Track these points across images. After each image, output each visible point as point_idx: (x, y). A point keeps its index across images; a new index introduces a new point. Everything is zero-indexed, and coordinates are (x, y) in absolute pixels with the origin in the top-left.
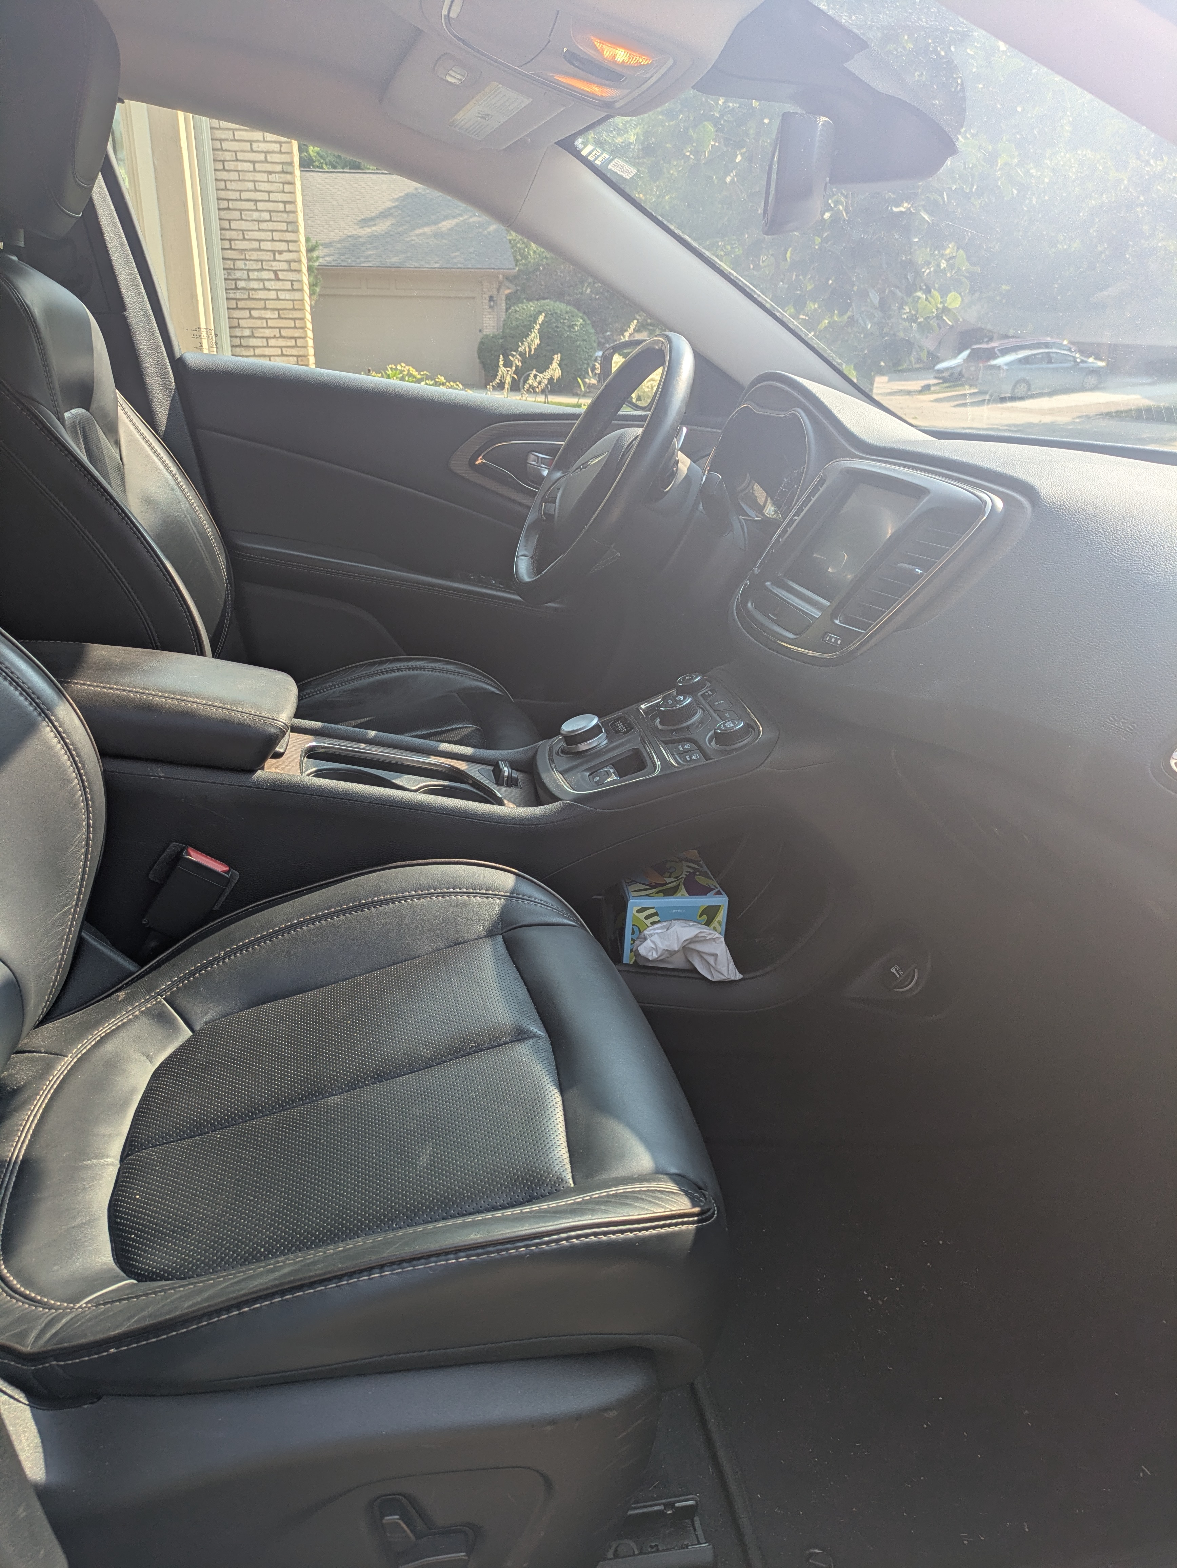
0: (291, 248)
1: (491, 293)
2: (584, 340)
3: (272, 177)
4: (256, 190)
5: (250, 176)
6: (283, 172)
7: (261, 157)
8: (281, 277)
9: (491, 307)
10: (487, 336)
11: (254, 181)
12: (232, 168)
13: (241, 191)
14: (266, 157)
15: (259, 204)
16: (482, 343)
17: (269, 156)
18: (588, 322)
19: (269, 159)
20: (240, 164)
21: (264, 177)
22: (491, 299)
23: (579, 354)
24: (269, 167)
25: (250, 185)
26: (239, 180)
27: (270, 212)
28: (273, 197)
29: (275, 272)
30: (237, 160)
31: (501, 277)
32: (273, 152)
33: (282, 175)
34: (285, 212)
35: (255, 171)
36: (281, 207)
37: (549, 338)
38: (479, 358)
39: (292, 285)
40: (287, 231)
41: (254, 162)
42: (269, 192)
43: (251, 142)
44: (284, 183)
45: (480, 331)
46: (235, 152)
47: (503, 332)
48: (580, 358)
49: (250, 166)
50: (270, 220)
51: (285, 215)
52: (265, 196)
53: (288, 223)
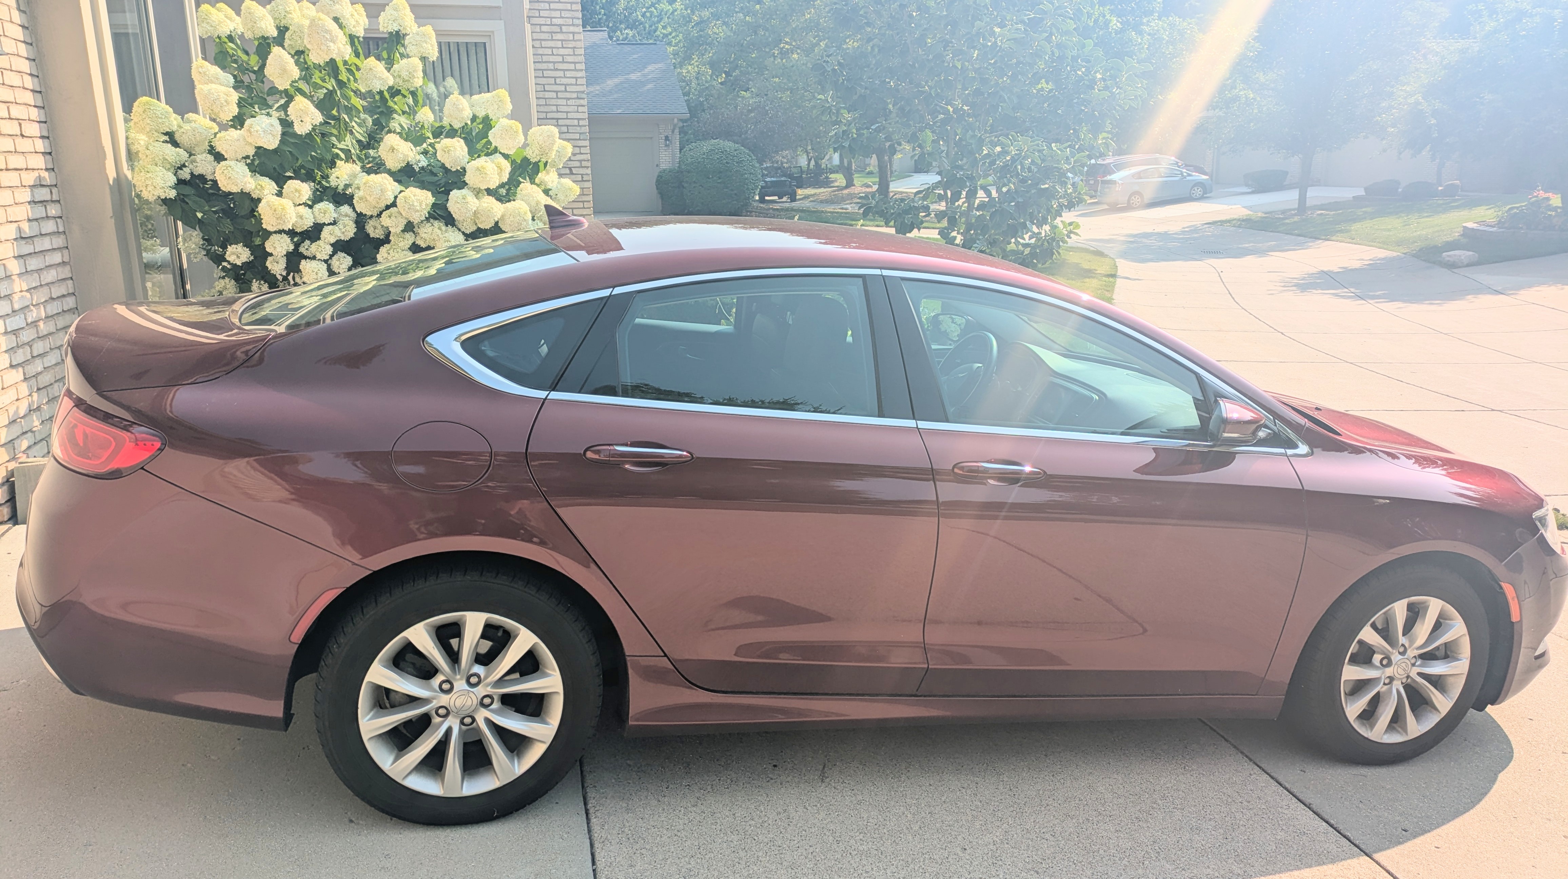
0: (582, 152)
1: (666, 134)
2: (750, 174)
3: (569, 102)
4: (558, 112)
5: (553, 102)
6: (578, 98)
7: (563, 88)
8: (574, 172)
9: (666, 146)
10: (664, 170)
11: (557, 105)
12: (541, 96)
13: (546, 112)
14: (566, 88)
15: (559, 121)
16: (659, 177)
17: (568, 88)
18: (754, 158)
19: (568, 89)
20: (546, 93)
21: (564, 102)
22: (667, 138)
23: (747, 185)
24: (568, 95)
25: (554, 108)
26: (546, 105)
27: (568, 126)
28: (570, 115)
29: (570, 169)
30: (545, 91)
31: (676, 120)
32: (572, 85)
33: (577, 100)
34: (579, 126)
35: (557, 98)
36: (576, 122)
37: (721, 172)
38: (657, 189)
39: (582, 177)
40: (580, 139)
41: (557, 92)
42: (567, 112)
43: (555, 78)
44: (578, 106)
45: (657, 165)
46: (544, 85)
47: (679, 167)
48: (748, 189)
49: (554, 95)
50: (568, 132)
51: (578, 128)
52: (564, 115)
53: (580, 133)
